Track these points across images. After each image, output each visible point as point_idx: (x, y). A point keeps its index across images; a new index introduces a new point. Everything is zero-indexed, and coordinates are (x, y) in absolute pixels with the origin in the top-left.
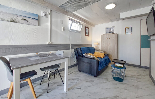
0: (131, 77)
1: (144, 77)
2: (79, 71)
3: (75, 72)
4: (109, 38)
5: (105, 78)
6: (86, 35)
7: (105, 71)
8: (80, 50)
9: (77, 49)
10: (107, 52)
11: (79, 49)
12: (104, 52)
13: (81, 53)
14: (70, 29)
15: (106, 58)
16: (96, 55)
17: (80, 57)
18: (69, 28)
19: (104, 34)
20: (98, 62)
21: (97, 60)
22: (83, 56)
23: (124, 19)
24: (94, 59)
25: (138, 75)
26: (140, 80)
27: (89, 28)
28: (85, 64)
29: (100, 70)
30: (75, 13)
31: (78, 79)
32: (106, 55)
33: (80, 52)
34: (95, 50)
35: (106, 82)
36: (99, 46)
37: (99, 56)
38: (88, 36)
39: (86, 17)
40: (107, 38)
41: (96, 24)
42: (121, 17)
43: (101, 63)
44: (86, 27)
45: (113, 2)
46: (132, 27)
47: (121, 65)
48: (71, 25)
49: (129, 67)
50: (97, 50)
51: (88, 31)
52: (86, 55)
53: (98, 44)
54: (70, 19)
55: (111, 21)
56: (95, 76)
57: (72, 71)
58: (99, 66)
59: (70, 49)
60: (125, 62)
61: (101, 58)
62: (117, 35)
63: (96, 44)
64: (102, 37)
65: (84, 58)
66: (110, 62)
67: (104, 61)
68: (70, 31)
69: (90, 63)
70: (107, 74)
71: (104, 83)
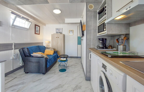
0: (71, 66)
1: (78, 64)
2: (26, 73)
3: (20, 76)
4: (58, 37)
5: (53, 73)
6: (36, 33)
7: (54, 66)
8: (26, 50)
9: (23, 49)
10: (57, 49)
11: (26, 48)
12: (54, 49)
13: (28, 53)
14: (13, 25)
15: (55, 54)
16: (46, 53)
17: (26, 58)
18: (11, 23)
19: (54, 34)
20: (47, 60)
21: (45, 58)
22: (30, 56)
23: (68, 24)
24: (43, 57)
25: (75, 64)
26: (76, 67)
27: (39, 27)
28: (32, 64)
29: (48, 66)
30: (19, 7)
31: (23, 83)
32: (56, 52)
33: (27, 51)
34: (46, 48)
35: (53, 76)
36: (49, 44)
37: (49, 54)
38: (39, 34)
39: (35, 15)
40: (57, 37)
41: (47, 24)
42: (66, 22)
43: (50, 60)
44: (36, 25)
45: (59, 9)
46: (73, 30)
47: (65, 59)
48: (14, 20)
49: (71, 59)
50: (48, 48)
51: (38, 29)
52: (34, 54)
53: (49, 43)
54: (13, 13)
55: (60, 23)
56: (44, 74)
57: (15, 76)
58: (48, 63)
59: (12, 49)
60: (68, 56)
61: (51, 55)
62: (64, 35)
63: (47, 42)
64: (53, 36)
65: (32, 58)
66: (58, 57)
67: (53, 57)
68: (12, 27)
69: (38, 62)
70: (55, 68)
71: (52, 77)
